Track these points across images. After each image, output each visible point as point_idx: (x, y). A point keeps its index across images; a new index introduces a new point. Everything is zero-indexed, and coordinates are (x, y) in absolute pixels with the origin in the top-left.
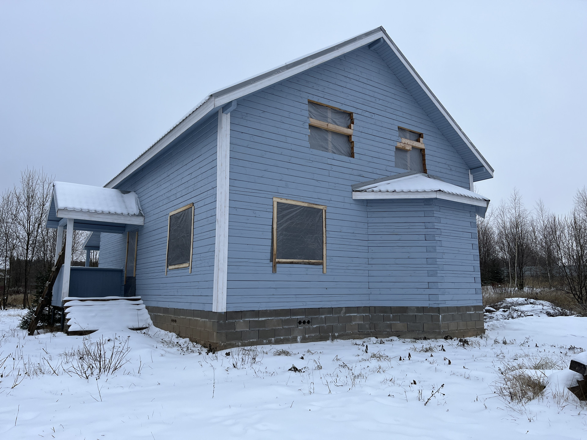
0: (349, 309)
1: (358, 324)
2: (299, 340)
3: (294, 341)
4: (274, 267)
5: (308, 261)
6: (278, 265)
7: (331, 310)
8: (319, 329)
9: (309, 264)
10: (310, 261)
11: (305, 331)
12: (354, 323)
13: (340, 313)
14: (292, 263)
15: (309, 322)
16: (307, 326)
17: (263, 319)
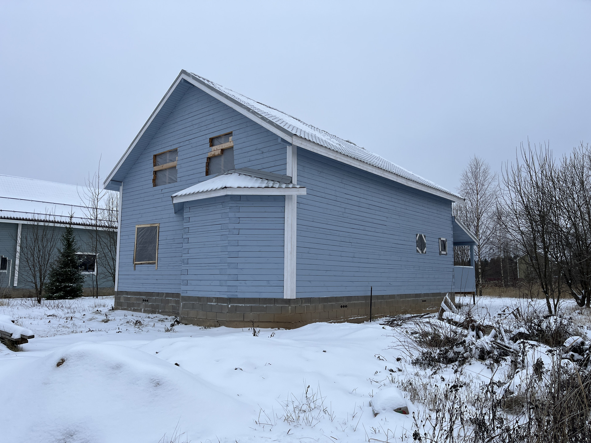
0: (168, 295)
1: (172, 306)
2: (142, 311)
3: (140, 311)
4: (135, 267)
5: (148, 262)
6: (136, 266)
7: (158, 294)
8: (152, 306)
9: (149, 264)
10: (149, 262)
11: (146, 306)
12: (170, 305)
13: (163, 297)
14: (141, 264)
15: (147, 301)
16: (146, 303)
17: (130, 296)
